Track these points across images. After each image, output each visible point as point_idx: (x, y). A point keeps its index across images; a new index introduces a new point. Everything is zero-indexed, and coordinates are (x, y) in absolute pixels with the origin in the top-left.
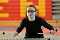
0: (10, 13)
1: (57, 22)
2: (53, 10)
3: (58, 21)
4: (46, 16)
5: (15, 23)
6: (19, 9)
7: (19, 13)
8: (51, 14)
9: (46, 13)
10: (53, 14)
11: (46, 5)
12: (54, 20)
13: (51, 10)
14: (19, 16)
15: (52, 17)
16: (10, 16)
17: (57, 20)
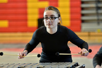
0: (10, 20)
1: (89, 36)
2: (83, 15)
3: (92, 34)
4: (72, 24)
5: (19, 36)
6: (26, 14)
7: (26, 20)
8: (79, 22)
9: (72, 19)
10: (83, 21)
11: (72, 7)
12: (84, 31)
13: (80, 15)
14: (26, 25)
15: (81, 27)
16: (10, 25)
17: (89, 32)
